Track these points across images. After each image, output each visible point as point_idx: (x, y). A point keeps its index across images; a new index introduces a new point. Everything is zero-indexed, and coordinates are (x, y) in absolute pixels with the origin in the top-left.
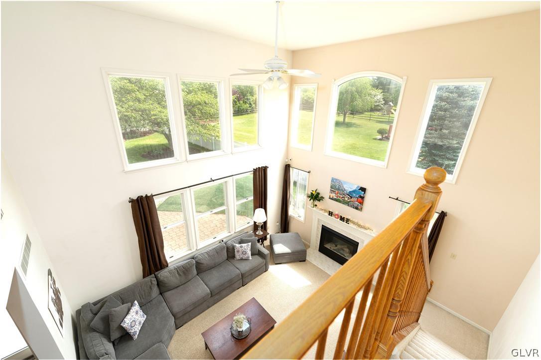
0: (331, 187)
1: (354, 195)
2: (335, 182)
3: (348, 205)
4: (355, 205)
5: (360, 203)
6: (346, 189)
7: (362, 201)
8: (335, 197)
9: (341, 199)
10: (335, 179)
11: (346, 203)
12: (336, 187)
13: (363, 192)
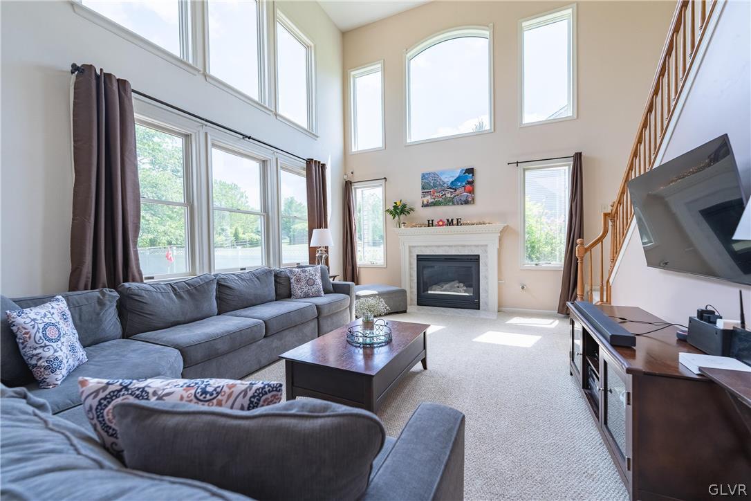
0: (423, 188)
1: (459, 184)
2: (427, 179)
3: (454, 204)
4: (462, 199)
5: (470, 192)
6: (445, 180)
7: (471, 188)
8: (430, 201)
9: (440, 199)
10: (427, 174)
11: (449, 201)
12: (430, 185)
13: (471, 175)
